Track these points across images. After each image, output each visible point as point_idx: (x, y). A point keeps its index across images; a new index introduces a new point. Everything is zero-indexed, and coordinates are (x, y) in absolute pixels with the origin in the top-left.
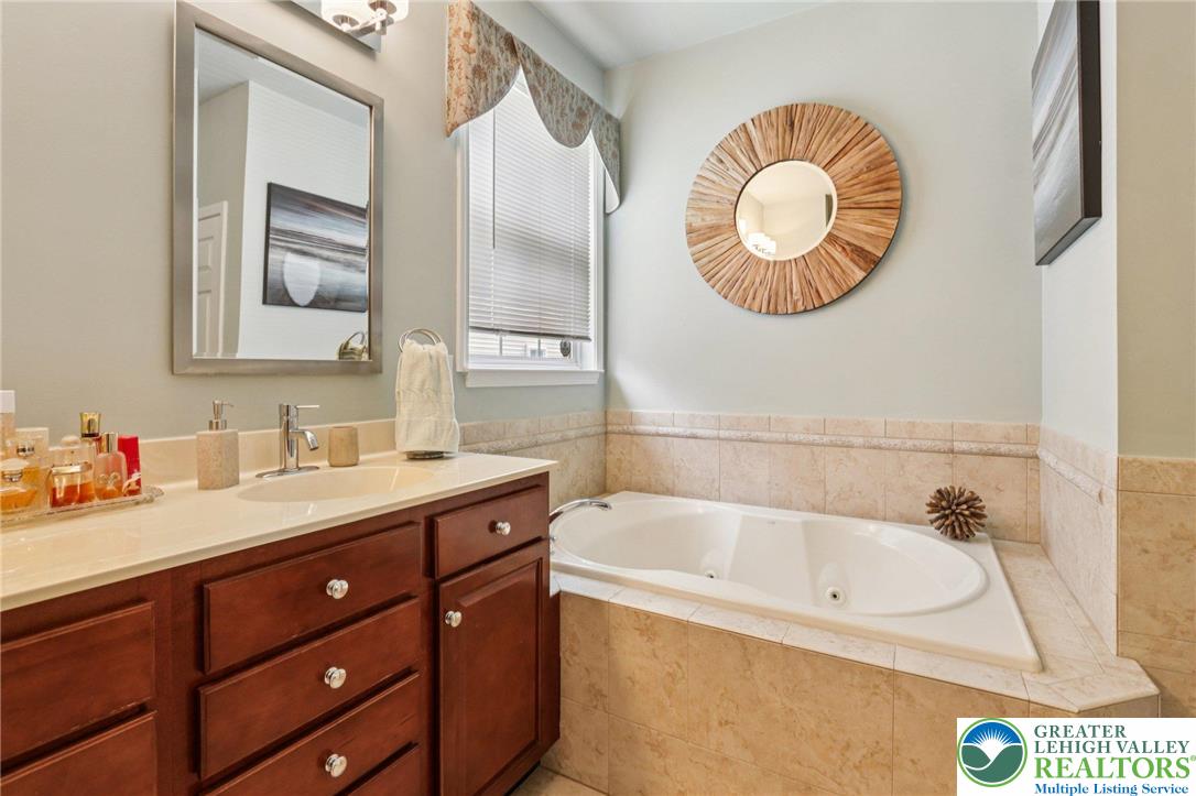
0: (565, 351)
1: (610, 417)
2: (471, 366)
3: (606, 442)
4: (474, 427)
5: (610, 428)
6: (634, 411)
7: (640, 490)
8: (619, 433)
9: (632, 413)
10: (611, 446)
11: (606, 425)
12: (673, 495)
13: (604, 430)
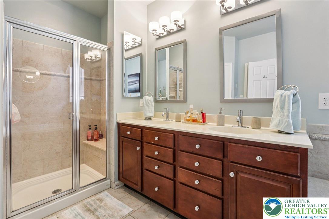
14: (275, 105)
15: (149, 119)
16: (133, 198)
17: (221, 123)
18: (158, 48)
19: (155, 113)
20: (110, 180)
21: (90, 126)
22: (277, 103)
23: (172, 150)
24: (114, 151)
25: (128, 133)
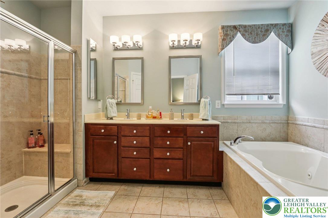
0: (270, 98)
1: (289, 118)
2: (226, 103)
3: (288, 126)
4: (227, 116)
5: (289, 122)
6: (296, 117)
7: (298, 143)
8: (291, 123)
9: (295, 117)
10: (290, 127)
11: (288, 120)
12: (308, 147)
13: (287, 122)
14: (201, 106)
15: (111, 119)
16: (108, 186)
17: (172, 118)
18: (116, 58)
19: (118, 114)
20: (77, 179)
21: (32, 131)
22: (202, 105)
23: (149, 138)
24: (82, 150)
25: (103, 131)
